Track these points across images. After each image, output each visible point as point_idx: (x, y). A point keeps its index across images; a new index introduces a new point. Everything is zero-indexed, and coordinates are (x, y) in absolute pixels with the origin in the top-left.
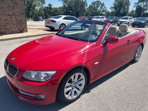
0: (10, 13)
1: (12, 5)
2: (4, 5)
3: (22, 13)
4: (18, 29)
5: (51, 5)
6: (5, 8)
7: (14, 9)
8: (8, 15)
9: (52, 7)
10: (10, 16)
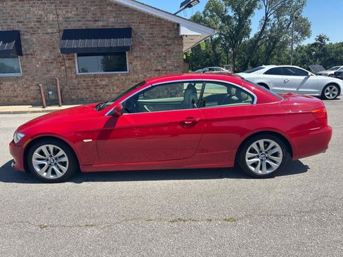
0: (159, 68)
1: (164, 54)
2: (152, 54)
3: (178, 67)
4: (168, 92)
5: (323, 38)
6: (152, 60)
7: (166, 60)
8: (156, 71)
9: (327, 43)
10: (157, 72)
